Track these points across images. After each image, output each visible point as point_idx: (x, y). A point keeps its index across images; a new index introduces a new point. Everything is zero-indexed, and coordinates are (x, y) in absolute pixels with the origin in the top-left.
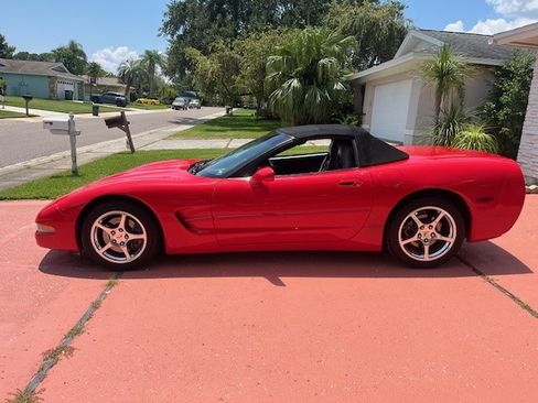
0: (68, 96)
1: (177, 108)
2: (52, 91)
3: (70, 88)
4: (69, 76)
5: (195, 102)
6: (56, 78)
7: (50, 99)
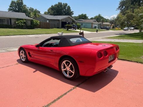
0: (95, 27)
1: (125, 30)
2: (92, 26)
3: (96, 25)
4: (97, 23)
5: (132, 28)
6: (93, 23)
7: (91, 28)
